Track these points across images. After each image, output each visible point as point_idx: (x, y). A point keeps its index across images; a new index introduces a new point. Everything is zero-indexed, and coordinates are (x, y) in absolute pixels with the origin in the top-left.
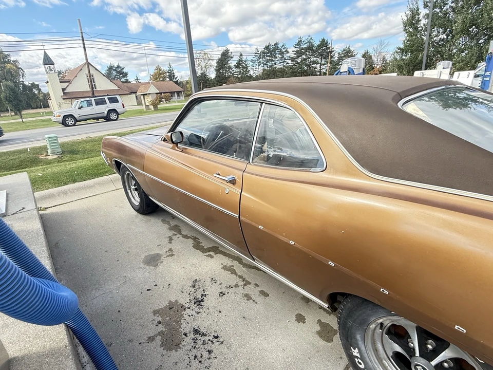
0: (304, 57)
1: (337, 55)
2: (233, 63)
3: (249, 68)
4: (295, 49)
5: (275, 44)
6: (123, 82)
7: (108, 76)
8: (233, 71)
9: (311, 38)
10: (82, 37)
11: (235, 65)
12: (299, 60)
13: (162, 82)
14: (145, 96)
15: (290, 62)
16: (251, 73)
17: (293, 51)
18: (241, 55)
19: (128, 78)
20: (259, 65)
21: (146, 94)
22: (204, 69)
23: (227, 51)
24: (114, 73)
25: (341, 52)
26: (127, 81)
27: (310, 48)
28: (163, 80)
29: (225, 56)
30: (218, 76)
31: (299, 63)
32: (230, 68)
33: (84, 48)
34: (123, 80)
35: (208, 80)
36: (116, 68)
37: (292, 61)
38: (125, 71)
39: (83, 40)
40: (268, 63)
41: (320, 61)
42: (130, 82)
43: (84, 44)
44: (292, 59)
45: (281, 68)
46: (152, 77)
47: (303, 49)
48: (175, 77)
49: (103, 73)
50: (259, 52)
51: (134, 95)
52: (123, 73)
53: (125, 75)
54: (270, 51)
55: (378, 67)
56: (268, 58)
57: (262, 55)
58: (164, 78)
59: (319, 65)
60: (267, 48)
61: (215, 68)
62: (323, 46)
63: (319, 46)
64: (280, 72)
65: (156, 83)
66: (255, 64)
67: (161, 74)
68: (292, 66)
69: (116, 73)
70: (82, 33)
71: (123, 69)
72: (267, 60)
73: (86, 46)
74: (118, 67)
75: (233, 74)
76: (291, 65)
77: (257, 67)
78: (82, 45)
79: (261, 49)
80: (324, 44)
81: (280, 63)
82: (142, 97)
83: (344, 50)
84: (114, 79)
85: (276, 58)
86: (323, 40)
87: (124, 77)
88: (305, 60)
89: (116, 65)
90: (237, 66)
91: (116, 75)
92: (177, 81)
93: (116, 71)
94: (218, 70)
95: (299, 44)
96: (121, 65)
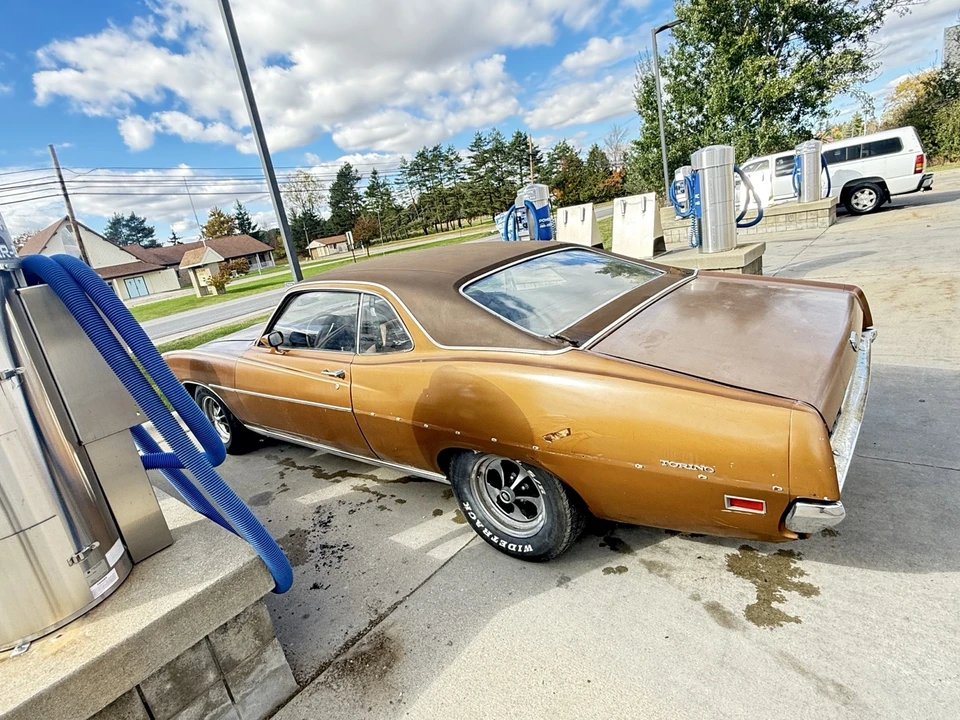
0: (490, 165)
1: (545, 158)
2: (361, 188)
3: (393, 194)
4: (472, 154)
5: (435, 149)
6: (146, 247)
7: (113, 238)
8: (364, 202)
9: (498, 134)
10: (60, 176)
11: (366, 193)
12: (482, 171)
13: (227, 239)
14: (197, 270)
15: (466, 176)
16: (399, 202)
17: (469, 157)
18: (375, 173)
19: (154, 238)
20: (411, 188)
21: (199, 267)
22: (308, 204)
23: (348, 167)
24: (125, 231)
25: (552, 151)
26: (154, 245)
27: (498, 150)
28: (228, 235)
29: (346, 177)
30: (335, 215)
31: (483, 177)
32: (357, 197)
33: (66, 195)
34: (145, 242)
35: (318, 223)
36: (128, 221)
37: (469, 174)
38: (147, 225)
39: (62, 182)
40: (427, 183)
41: (519, 171)
42: (159, 246)
43: (64, 189)
44: (469, 172)
45: (452, 189)
46: (204, 230)
47: (486, 152)
48: (252, 225)
49: (102, 234)
50: (409, 164)
51: (171, 271)
52: (145, 229)
53: (149, 232)
54: (428, 162)
55: (618, 170)
56: (426, 173)
57: (415, 169)
58: (231, 231)
59: (519, 176)
60: (421, 155)
61: (329, 200)
62: (520, 144)
63: (513, 144)
64: (450, 195)
65: (214, 241)
66: (403, 186)
67: (223, 223)
68: (472, 183)
69: (129, 232)
70: (58, 169)
71: (143, 221)
72: (425, 177)
73: (68, 192)
74: (133, 218)
75: (364, 208)
76: (469, 181)
77: (408, 190)
78: (61, 192)
79: (411, 158)
80: (521, 141)
81: (450, 179)
82: (191, 273)
83: (557, 148)
84: (125, 243)
85: (441, 172)
86: (519, 135)
87: (146, 236)
88: (492, 170)
89: (127, 217)
90: (370, 194)
91: (129, 235)
92: (258, 232)
93: (130, 226)
94: (334, 204)
95: (478, 143)
96: (137, 216)
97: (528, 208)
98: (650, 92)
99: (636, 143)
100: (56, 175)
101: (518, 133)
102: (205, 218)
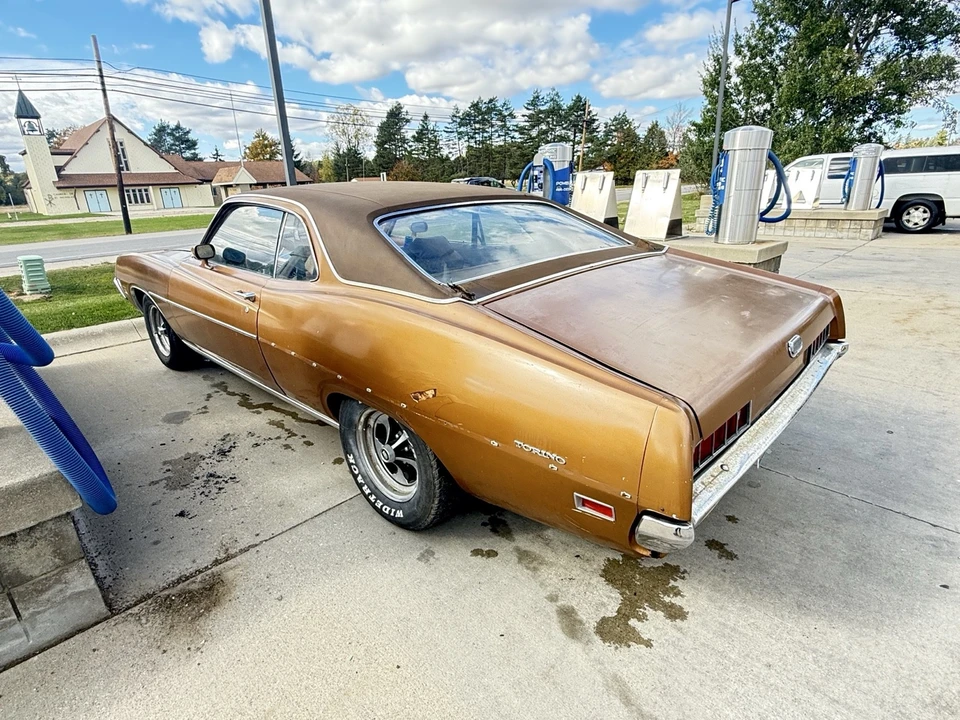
0: (544, 127)
1: (602, 128)
2: (409, 131)
3: (441, 143)
4: (528, 112)
5: (491, 101)
6: (187, 159)
7: (156, 146)
8: (410, 146)
9: (557, 94)
10: (100, 70)
11: (414, 137)
12: (534, 133)
13: (268, 163)
14: (229, 189)
15: (517, 135)
16: (445, 152)
17: (523, 116)
18: (426, 117)
19: (197, 152)
20: (459, 139)
21: (231, 186)
22: (354, 140)
23: (399, 108)
24: (169, 140)
25: (610, 122)
26: (195, 158)
27: (555, 111)
28: (270, 159)
29: (395, 117)
30: (380, 156)
31: (534, 138)
32: (404, 140)
33: (104, 91)
34: (188, 154)
35: (361, 161)
36: (173, 130)
37: (521, 134)
38: (191, 136)
39: (102, 76)
40: (477, 136)
41: (572, 137)
42: (201, 160)
43: (103, 84)
44: (521, 130)
45: (501, 146)
46: (247, 151)
47: (541, 112)
48: (295, 153)
49: (146, 140)
50: (460, 114)
51: (207, 187)
52: (188, 141)
53: (192, 145)
54: (481, 114)
55: (675, 153)
56: (477, 126)
57: (466, 119)
58: (273, 155)
59: (571, 143)
60: (475, 106)
61: (375, 139)
62: (579, 109)
63: (570, 108)
64: (499, 153)
65: (255, 164)
66: (452, 135)
67: (266, 146)
68: (522, 143)
69: (172, 141)
70: (99, 62)
71: (188, 132)
72: (475, 129)
73: (107, 87)
74: (178, 127)
75: (410, 153)
76: (519, 140)
77: (456, 141)
78: (99, 87)
79: (464, 107)
80: (579, 105)
81: (499, 136)
82: (223, 191)
83: (615, 119)
84: (168, 151)
85: (492, 126)
87: (189, 148)
88: (545, 132)
89: (173, 125)
90: (419, 138)
91: (173, 145)
92: (300, 161)
93: (174, 135)
94: (380, 144)
95: (534, 102)
96: (183, 125)
97: (546, 168)
98: (718, 72)
99: (694, 124)
100: (97, 68)
101: (578, 97)
102: (249, 139)
